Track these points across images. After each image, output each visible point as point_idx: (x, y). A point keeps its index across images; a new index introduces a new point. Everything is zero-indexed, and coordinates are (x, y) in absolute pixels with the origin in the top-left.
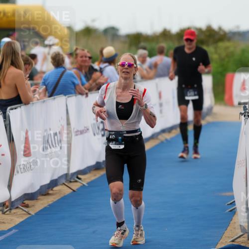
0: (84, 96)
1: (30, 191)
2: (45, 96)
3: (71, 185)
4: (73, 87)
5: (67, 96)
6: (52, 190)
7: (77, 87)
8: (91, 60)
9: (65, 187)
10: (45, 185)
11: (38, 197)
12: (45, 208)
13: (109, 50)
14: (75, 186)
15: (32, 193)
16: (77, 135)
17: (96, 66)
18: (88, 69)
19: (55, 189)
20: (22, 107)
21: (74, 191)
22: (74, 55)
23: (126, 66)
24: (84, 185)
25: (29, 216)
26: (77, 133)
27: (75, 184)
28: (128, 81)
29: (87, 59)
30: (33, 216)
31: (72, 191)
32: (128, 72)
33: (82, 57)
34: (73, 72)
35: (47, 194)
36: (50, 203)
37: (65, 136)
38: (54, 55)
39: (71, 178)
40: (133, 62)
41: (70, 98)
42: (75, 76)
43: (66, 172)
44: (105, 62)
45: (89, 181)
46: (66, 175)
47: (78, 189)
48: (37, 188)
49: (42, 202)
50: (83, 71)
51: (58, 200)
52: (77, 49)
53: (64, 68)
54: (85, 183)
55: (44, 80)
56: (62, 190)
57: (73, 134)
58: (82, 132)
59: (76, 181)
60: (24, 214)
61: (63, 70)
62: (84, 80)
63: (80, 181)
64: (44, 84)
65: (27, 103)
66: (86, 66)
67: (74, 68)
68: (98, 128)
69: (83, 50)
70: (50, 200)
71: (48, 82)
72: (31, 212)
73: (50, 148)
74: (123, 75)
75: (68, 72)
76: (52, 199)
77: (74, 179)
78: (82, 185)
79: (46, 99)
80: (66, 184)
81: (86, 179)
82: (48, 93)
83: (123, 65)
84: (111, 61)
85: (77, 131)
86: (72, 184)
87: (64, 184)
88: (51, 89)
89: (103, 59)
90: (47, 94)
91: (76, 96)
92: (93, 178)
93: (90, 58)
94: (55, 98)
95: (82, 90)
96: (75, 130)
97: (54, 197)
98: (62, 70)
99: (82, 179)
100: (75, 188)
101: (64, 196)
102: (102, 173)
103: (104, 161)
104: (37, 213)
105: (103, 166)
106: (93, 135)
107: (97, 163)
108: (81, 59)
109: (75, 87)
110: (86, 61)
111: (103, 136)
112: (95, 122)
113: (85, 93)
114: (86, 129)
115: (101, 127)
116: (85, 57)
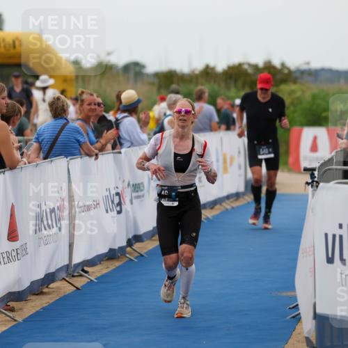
0: (94, 158)
1: (17, 289)
2: (38, 157)
3: (73, 280)
4: (78, 146)
5: (69, 158)
6: (47, 287)
7: (84, 146)
9: (65, 282)
10: (38, 281)
11: (28, 296)
12: (37, 312)
13: (129, 95)
14: (80, 282)
15: (19, 292)
17: (111, 117)
19: (51, 286)
20: (6, 172)
21: (78, 288)
23: (183, 113)
24: (91, 280)
25: (15, 323)
27: (80, 279)
30: (20, 323)
31: (75, 289)
32: (185, 120)
33: (90, 104)
34: (77, 124)
35: (42, 293)
36: (45, 305)
37: (66, 213)
38: (53, 100)
39: (74, 272)
40: (190, 109)
41: (73, 161)
43: (67, 262)
44: (124, 111)
45: (99, 275)
46: (67, 266)
47: (83, 286)
48: (26, 284)
49: (33, 304)
51: (54, 302)
52: (83, 92)
53: (66, 119)
54: (93, 279)
55: (38, 135)
56: (62, 288)
58: (88, 208)
59: (81, 276)
60: (8, 321)
63: (86, 275)
64: (37, 140)
65: (13, 167)
67: (78, 119)
68: (113, 202)
69: (92, 95)
70: (44, 302)
71: (42, 138)
72: (17, 318)
73: (46, 229)
74: (181, 124)
76: (47, 301)
77: (78, 273)
78: (89, 280)
79: (40, 161)
80: (67, 279)
81: (96, 272)
83: (179, 112)
85: (83, 206)
86: (75, 279)
87: (64, 279)
88: (46, 148)
91: (81, 157)
92: (105, 271)
94: (52, 161)
95: (89, 149)
97: (49, 296)
98: (63, 121)
100: (79, 285)
101: (65, 296)
102: (117, 264)
103: (119, 248)
104: (27, 318)
105: (119, 254)
106: (105, 212)
107: (111, 250)
108: (89, 107)
109: (80, 145)
110: (96, 109)
111: (119, 212)
112: (108, 193)
113: (94, 154)
114: (95, 203)
115: (116, 200)
116: (95, 104)
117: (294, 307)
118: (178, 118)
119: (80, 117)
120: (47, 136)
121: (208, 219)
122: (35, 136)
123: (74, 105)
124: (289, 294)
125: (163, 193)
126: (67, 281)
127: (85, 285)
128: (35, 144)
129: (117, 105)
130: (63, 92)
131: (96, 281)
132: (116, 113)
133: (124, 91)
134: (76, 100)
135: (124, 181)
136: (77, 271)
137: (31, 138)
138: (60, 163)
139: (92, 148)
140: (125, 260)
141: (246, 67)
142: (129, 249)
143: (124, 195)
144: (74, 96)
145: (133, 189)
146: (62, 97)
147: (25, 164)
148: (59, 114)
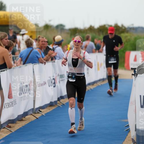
0: (44, 64)
1: (12, 118)
2: (21, 63)
3: (35, 115)
4: (37, 59)
5: (34, 64)
6: (24, 118)
9: (32, 116)
10: (20, 115)
11: (16, 122)
12: (20, 128)
13: (58, 38)
14: (38, 116)
15: (13, 120)
16: (39, 86)
17: (51, 47)
19: (26, 117)
20: (7, 70)
21: (37, 118)
22: (38, 41)
23: (77, 42)
24: (43, 115)
25: (11, 133)
27: (38, 114)
28: (78, 49)
30: (13, 132)
31: (36, 118)
32: (78, 45)
33: (42, 42)
34: (37, 50)
35: (22, 120)
36: (23, 125)
38: (27, 40)
39: (35, 111)
41: (35, 65)
43: (32, 107)
44: (56, 44)
45: (46, 113)
46: (33, 109)
48: (16, 117)
49: (18, 125)
50: (43, 50)
51: (27, 124)
52: (39, 37)
53: (32, 48)
54: (43, 114)
55: (21, 54)
56: (30, 118)
57: (37, 86)
58: (42, 85)
59: (39, 113)
62: (43, 55)
65: (10, 68)
68: (52, 82)
69: (43, 38)
71: (22, 56)
73: (24, 93)
76: (25, 123)
78: (42, 115)
79: (22, 65)
80: (33, 114)
81: (44, 111)
83: (75, 41)
84: (59, 44)
85: (39, 84)
86: (36, 114)
87: (31, 114)
88: (24, 60)
89: (55, 43)
91: (39, 64)
92: (48, 111)
93: (47, 42)
94: (26, 65)
95: (42, 60)
97: (25, 121)
98: (31, 49)
99: (42, 112)
100: (38, 117)
101: (32, 121)
102: (53, 108)
103: (55, 101)
104: (16, 131)
105: (54, 104)
106: (48, 86)
107: (51, 102)
108: (42, 43)
109: (38, 59)
110: (45, 44)
111: (54, 87)
112: (50, 78)
113: (44, 62)
114: (44, 83)
115: (53, 81)
116: (44, 42)
117: (127, 126)
119: (38, 47)
120: (25, 55)
121: (91, 89)
122: (20, 55)
123: (36, 42)
124: (125, 120)
125: (69, 76)
126: (33, 115)
127: (40, 117)
128: (20, 58)
129: (53, 42)
130: (31, 37)
131: (45, 115)
132: (53, 45)
133: (56, 36)
134: (36, 40)
135: (56, 74)
136: (37, 111)
137: (18, 56)
138: (30, 66)
140: (57, 106)
141: (107, 26)
142: (58, 102)
143: (56, 79)
144: (35, 38)
145: (60, 77)
146: (31, 39)
147: (15, 66)
148: (30, 46)
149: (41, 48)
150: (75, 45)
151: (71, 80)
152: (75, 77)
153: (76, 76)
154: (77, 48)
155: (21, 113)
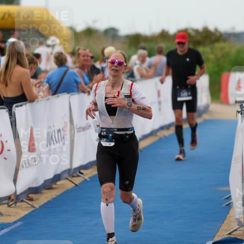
0: (87, 94)
1: (34, 185)
2: (49, 94)
3: (73, 179)
5: (70, 94)
6: (55, 184)
7: (80, 86)
8: (93, 60)
9: (68, 181)
10: (49, 180)
11: (42, 190)
12: (49, 201)
14: (78, 181)
15: (36, 187)
16: (79, 132)
17: (98, 65)
18: (89, 68)
19: (58, 183)
20: (27, 104)
21: (76, 185)
23: (116, 64)
24: (86, 180)
25: (34, 209)
26: (79, 130)
27: (78, 178)
29: (89, 58)
30: (37, 209)
31: (73, 185)
32: (117, 70)
34: (76, 70)
35: (51, 188)
36: (54, 197)
37: (68, 132)
38: (57, 54)
39: (73, 173)
40: (123, 61)
41: (72, 97)
42: (78, 75)
43: (68, 167)
45: (90, 175)
46: (69, 170)
47: (80, 184)
48: (41, 182)
49: (45, 196)
50: (86, 70)
51: (61, 194)
53: (67, 67)
54: (87, 178)
55: (48, 79)
56: (65, 184)
57: (76, 131)
58: (84, 129)
59: (78, 176)
60: (29, 207)
61: (66, 69)
62: (86, 78)
63: (82, 175)
64: (48, 82)
65: (32, 101)
66: (88, 66)
67: (76, 67)
69: (85, 50)
70: (53, 194)
71: (51, 81)
72: (35, 205)
75: (71, 70)
76: (55, 193)
77: (76, 174)
78: (84, 179)
79: (50, 97)
80: (69, 178)
81: (88, 174)
82: (52, 91)
85: (80, 128)
86: (75, 178)
87: (67, 178)
88: (54, 88)
89: (104, 59)
90: (51, 93)
91: (78, 94)
92: (95, 173)
93: (92, 57)
94: (58, 96)
95: (83, 88)
96: (78, 127)
99: (85, 174)
100: (77, 183)
101: (68, 190)
104: (42, 206)
108: (83, 58)
109: (77, 85)
113: (87, 91)
114: (88, 126)
117: (227, 198)
118: (110, 67)
121: (165, 137)
122: (46, 80)
125: (102, 134)
127: (82, 182)
129: (101, 57)
131: (88, 180)
132: (101, 63)
139: (86, 87)
141: (190, 31)
149: (82, 67)
150: (113, 70)
151: (105, 144)
152: (113, 138)
153: (115, 134)
154: (114, 76)
155: (50, 176)
